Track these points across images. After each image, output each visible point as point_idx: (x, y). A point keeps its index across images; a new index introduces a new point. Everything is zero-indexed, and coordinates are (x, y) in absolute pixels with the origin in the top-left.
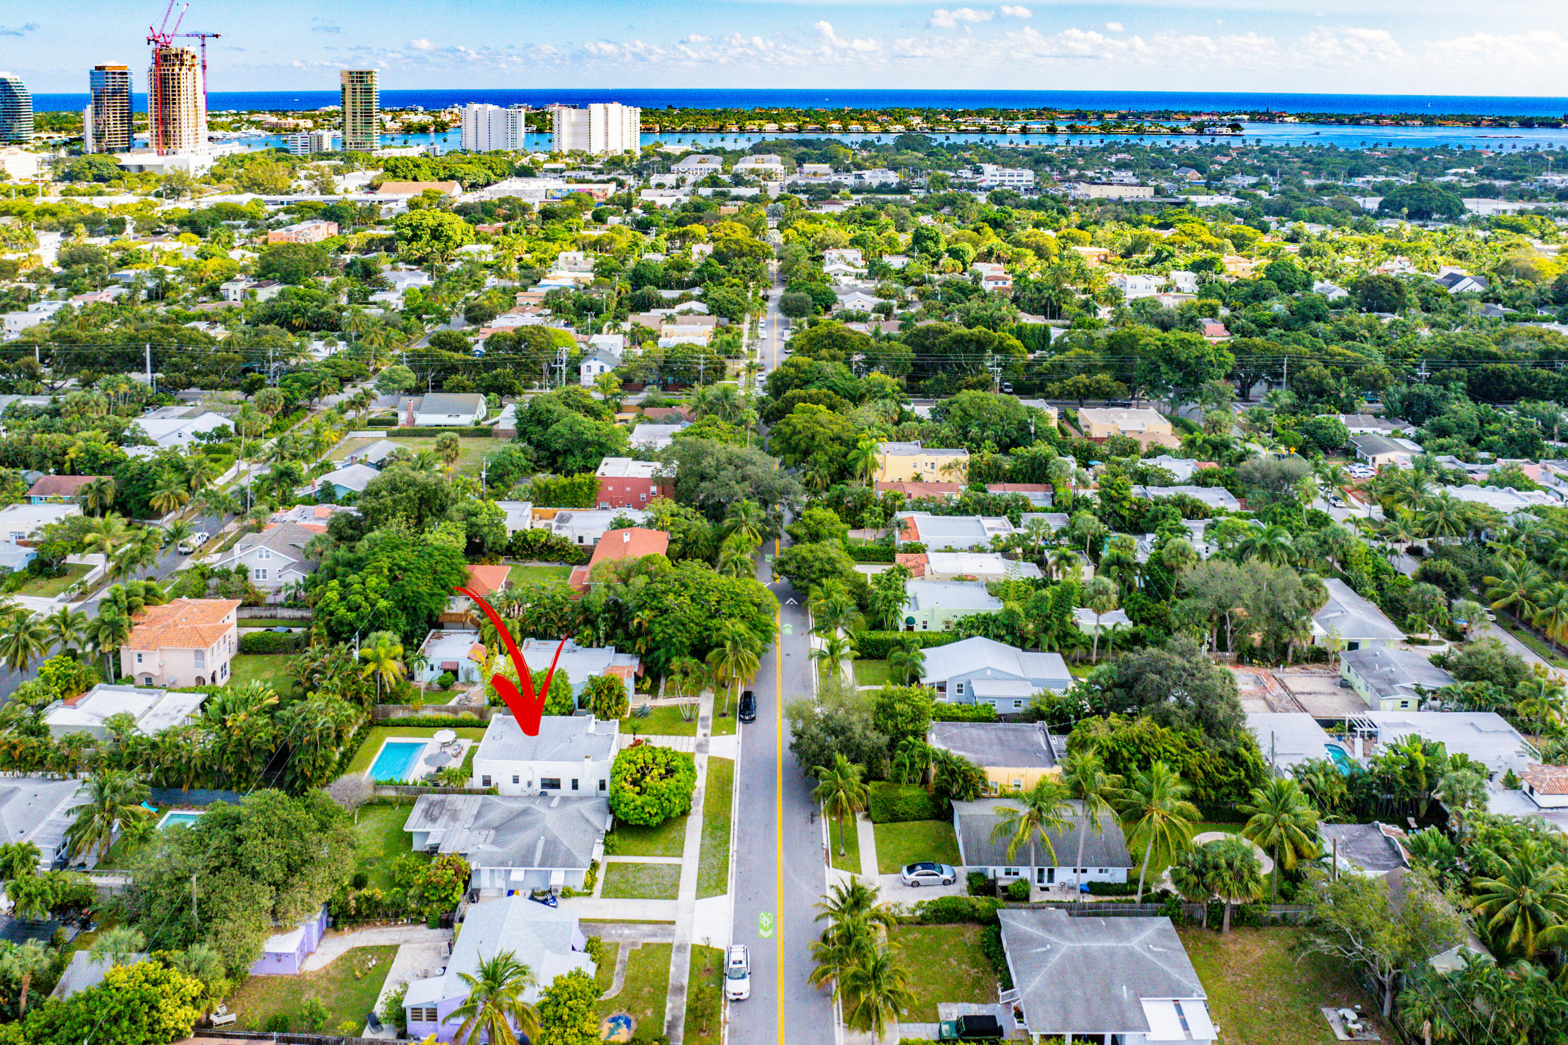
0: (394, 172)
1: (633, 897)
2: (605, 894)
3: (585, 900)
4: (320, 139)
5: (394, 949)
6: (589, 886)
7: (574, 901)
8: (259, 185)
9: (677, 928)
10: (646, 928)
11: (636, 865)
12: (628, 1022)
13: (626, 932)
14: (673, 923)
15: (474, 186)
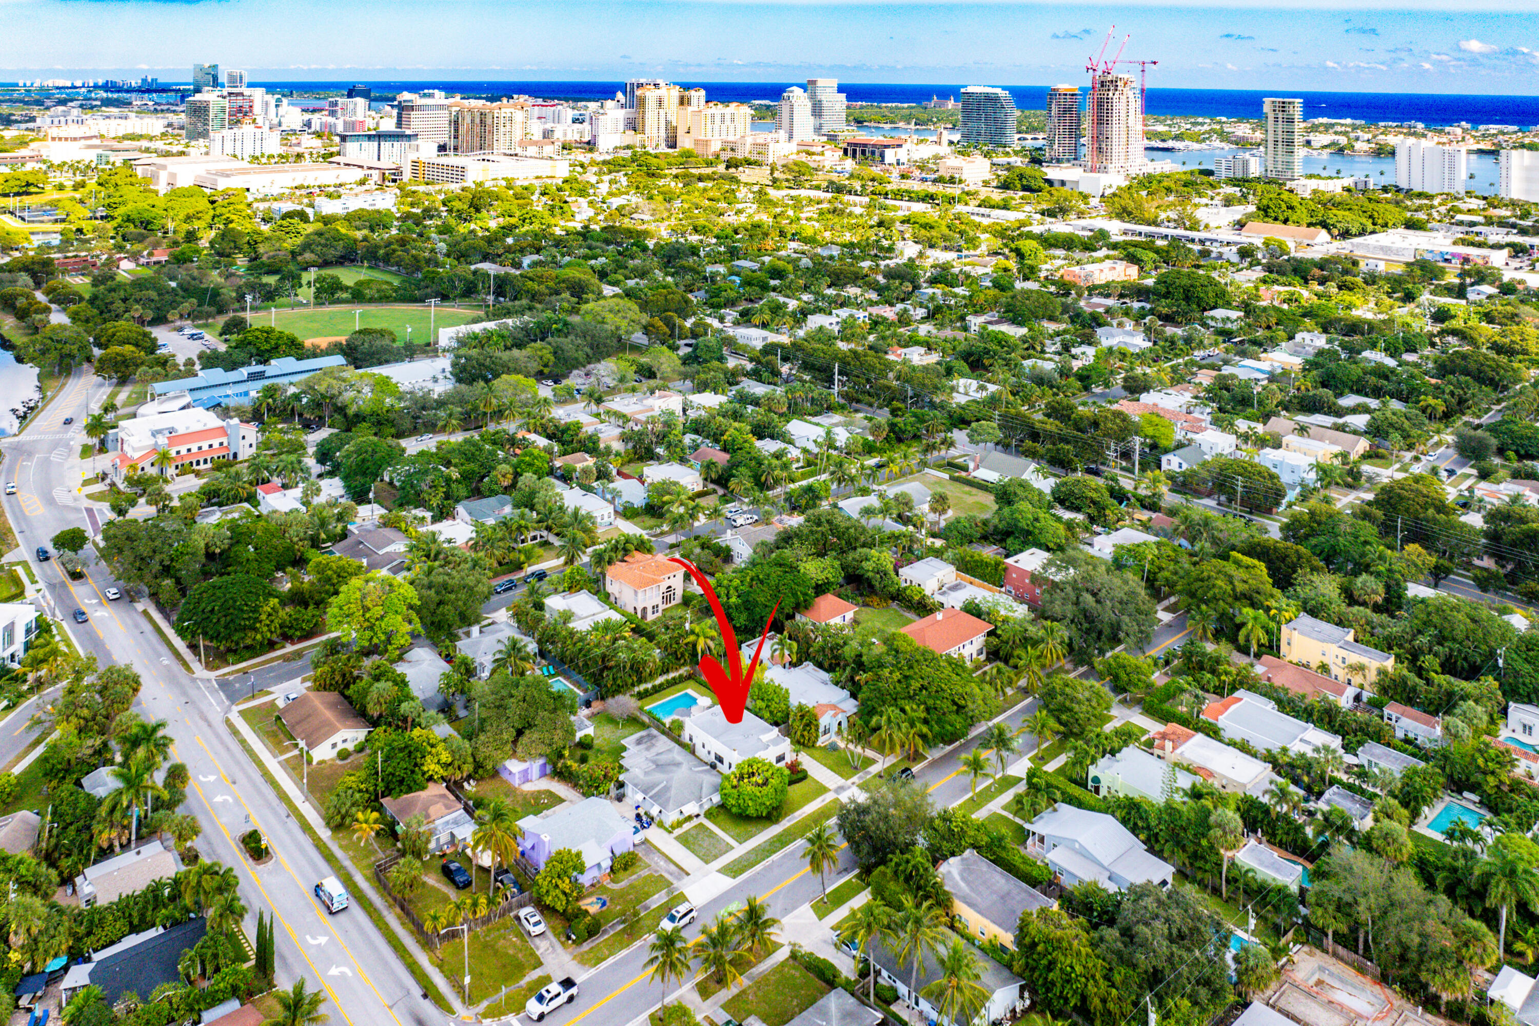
0: (1265, 211)
1: (688, 848)
2: (678, 838)
3: (665, 834)
4: (1246, 164)
5: (562, 801)
6: (673, 827)
7: (661, 831)
8: (1129, 214)
9: (686, 879)
10: (673, 868)
11: (711, 832)
12: (604, 904)
13: (662, 863)
14: (688, 874)
15: (1345, 234)
